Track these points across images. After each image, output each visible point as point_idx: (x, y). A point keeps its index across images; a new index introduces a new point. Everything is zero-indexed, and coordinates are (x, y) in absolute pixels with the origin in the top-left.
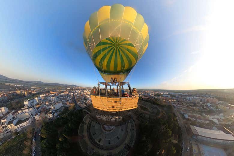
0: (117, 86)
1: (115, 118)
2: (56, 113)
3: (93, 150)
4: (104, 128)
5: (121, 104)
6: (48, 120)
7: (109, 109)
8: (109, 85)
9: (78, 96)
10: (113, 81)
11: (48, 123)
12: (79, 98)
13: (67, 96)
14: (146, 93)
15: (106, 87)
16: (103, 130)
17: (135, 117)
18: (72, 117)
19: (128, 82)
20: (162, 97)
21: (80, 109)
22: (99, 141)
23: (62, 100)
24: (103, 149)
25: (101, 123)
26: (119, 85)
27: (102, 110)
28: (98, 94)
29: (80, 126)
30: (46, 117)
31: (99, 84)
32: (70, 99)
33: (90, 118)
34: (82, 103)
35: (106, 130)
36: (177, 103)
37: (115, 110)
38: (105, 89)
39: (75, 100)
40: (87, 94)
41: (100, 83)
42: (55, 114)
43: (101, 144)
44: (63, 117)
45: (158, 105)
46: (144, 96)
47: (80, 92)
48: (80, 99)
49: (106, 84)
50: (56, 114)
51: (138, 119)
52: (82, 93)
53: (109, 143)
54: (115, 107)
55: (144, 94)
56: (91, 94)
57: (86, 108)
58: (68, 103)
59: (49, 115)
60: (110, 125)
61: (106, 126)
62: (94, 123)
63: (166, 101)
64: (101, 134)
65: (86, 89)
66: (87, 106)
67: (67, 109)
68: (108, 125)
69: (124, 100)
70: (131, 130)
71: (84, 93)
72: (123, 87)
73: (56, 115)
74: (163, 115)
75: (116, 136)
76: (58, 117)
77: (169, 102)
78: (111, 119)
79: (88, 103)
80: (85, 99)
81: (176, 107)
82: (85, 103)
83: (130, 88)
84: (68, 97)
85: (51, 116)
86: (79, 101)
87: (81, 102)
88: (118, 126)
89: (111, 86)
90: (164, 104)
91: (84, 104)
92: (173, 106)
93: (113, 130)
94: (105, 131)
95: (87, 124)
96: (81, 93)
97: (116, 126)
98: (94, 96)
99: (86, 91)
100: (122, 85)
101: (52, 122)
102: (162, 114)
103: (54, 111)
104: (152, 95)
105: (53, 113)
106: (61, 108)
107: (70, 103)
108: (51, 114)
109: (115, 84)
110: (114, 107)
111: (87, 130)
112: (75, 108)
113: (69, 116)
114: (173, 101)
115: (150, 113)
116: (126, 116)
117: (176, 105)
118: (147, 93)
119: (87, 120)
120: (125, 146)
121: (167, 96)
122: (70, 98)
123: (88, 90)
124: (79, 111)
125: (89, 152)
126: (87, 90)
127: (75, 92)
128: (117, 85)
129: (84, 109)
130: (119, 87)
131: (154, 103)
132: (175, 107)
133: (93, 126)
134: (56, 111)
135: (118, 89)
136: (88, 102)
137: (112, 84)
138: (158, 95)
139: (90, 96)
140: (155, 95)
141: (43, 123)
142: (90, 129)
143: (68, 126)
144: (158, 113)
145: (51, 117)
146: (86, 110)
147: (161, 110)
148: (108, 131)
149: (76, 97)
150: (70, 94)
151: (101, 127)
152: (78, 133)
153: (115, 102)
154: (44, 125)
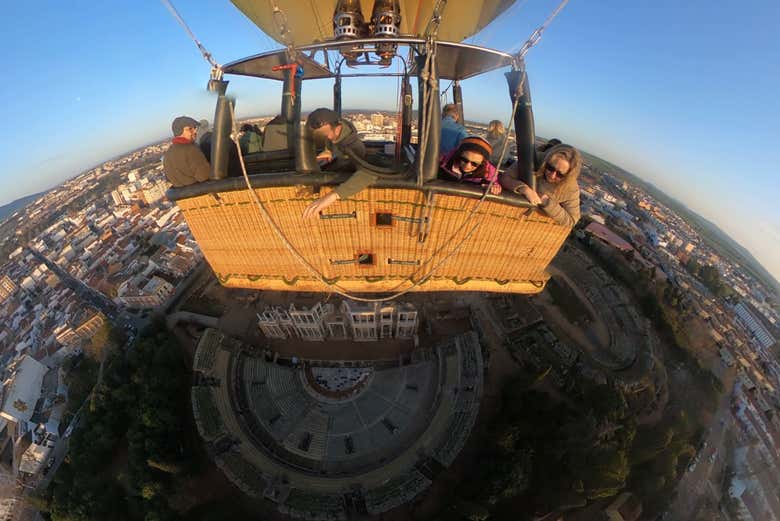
0: (397, 83)
1: (378, 316)
2: (45, 421)
3: (285, 482)
4: (316, 383)
5: (422, 237)
6: (41, 478)
7: (337, 279)
8: (322, 73)
9: (89, 260)
10: (364, 31)
11: (53, 485)
12: (105, 264)
13: (21, 308)
14: (633, 208)
15: (298, 101)
16: (313, 394)
17: (497, 332)
18: (136, 380)
19: (518, 56)
20: (724, 309)
21: (147, 322)
22: (305, 445)
23: (20, 347)
24: (323, 473)
25: (295, 360)
26: (418, 73)
27: (287, 287)
28: (232, 173)
29: (194, 399)
30: (25, 477)
31: (222, 86)
32: (57, 308)
33: (226, 346)
34: (142, 285)
35: (327, 393)
36: (768, 407)
37: (379, 284)
38: (289, 116)
39: (88, 295)
40: (144, 206)
41: (231, 69)
42: (44, 431)
43: (315, 454)
44: (92, 408)
45: (661, 327)
46: (611, 221)
47: (85, 222)
48: (112, 269)
49: (291, 70)
50: (50, 428)
51: (511, 351)
52: (105, 220)
53: (349, 445)
54: (381, 259)
55: (617, 207)
56: (175, 195)
57: (182, 303)
58: (61, 333)
59: (24, 457)
60: (348, 365)
61: (326, 374)
62: (254, 368)
63: (719, 345)
64: (304, 414)
65: (116, 179)
66: (181, 285)
67: (79, 365)
68: (336, 365)
69: (451, 211)
70: (456, 391)
71: (119, 214)
72: (457, 92)
73: (55, 433)
74: (646, 391)
75: (382, 418)
76: (70, 429)
77: (731, 360)
78: (354, 325)
79: (178, 263)
80: (149, 244)
81: (741, 413)
82: (157, 273)
83: (522, 117)
84: (29, 306)
85: (38, 454)
86: (115, 280)
87: (135, 280)
88: (395, 365)
89: (338, 77)
90: (696, 344)
91: (155, 280)
92: (733, 398)
93: (363, 391)
94: (321, 398)
95: (224, 382)
96: (93, 228)
97: (379, 368)
98: (208, 199)
99: (126, 193)
100: (457, 76)
101: (64, 465)
102: (648, 384)
103: (31, 426)
104: (669, 248)
105: (34, 437)
106: (47, 385)
107: (75, 327)
108: (34, 446)
109: (386, 62)
110: (369, 260)
111: (234, 410)
112: (117, 335)
113: (114, 385)
114: (754, 379)
115: (591, 347)
116: (442, 313)
117: (752, 408)
118: (642, 218)
119: (212, 360)
120: (417, 459)
121: (754, 325)
122: (53, 304)
123: (141, 175)
124: (147, 334)
125: (273, 493)
126: (132, 177)
127: (50, 243)
128: (398, 66)
129: (169, 311)
130: (426, 86)
131: (648, 306)
132: (737, 408)
133: (255, 384)
134: (38, 417)
135: (406, 109)
136: (180, 253)
137: (352, 62)
138: (706, 284)
139: (175, 210)
140: (688, 265)
141: (38, 502)
142: (244, 402)
143: (142, 428)
144: (630, 368)
145: (39, 456)
146: (185, 315)
147: (655, 360)
148: (339, 394)
149: (79, 272)
150: (27, 282)
151: (299, 384)
152: (201, 434)
153: (383, 220)
154: (48, 506)
